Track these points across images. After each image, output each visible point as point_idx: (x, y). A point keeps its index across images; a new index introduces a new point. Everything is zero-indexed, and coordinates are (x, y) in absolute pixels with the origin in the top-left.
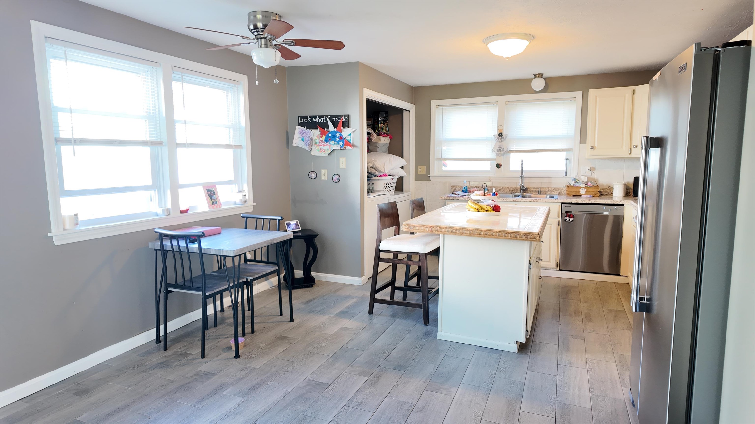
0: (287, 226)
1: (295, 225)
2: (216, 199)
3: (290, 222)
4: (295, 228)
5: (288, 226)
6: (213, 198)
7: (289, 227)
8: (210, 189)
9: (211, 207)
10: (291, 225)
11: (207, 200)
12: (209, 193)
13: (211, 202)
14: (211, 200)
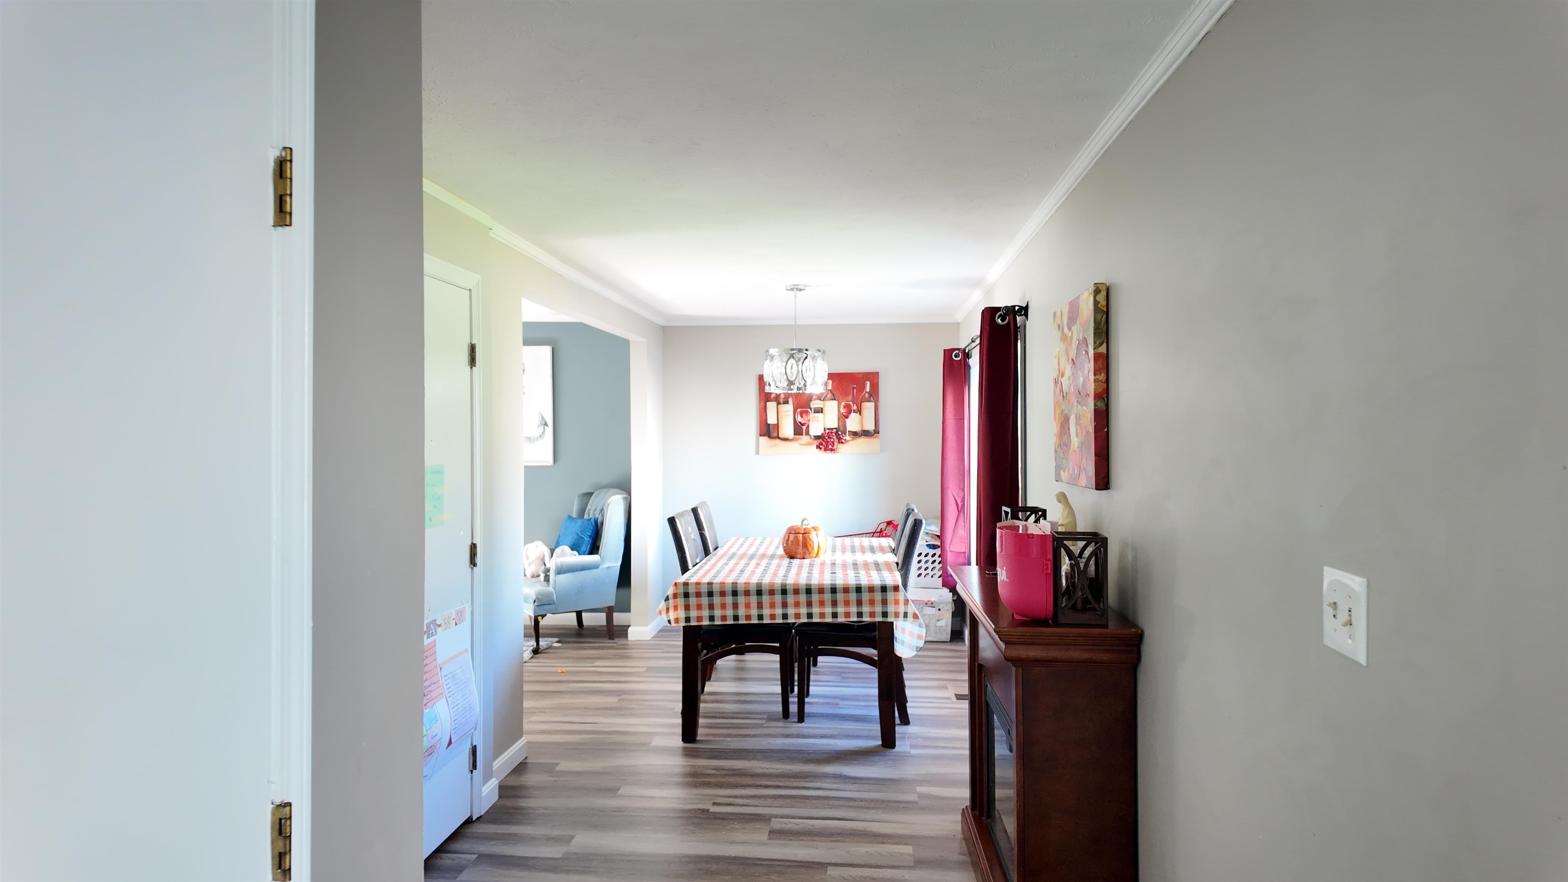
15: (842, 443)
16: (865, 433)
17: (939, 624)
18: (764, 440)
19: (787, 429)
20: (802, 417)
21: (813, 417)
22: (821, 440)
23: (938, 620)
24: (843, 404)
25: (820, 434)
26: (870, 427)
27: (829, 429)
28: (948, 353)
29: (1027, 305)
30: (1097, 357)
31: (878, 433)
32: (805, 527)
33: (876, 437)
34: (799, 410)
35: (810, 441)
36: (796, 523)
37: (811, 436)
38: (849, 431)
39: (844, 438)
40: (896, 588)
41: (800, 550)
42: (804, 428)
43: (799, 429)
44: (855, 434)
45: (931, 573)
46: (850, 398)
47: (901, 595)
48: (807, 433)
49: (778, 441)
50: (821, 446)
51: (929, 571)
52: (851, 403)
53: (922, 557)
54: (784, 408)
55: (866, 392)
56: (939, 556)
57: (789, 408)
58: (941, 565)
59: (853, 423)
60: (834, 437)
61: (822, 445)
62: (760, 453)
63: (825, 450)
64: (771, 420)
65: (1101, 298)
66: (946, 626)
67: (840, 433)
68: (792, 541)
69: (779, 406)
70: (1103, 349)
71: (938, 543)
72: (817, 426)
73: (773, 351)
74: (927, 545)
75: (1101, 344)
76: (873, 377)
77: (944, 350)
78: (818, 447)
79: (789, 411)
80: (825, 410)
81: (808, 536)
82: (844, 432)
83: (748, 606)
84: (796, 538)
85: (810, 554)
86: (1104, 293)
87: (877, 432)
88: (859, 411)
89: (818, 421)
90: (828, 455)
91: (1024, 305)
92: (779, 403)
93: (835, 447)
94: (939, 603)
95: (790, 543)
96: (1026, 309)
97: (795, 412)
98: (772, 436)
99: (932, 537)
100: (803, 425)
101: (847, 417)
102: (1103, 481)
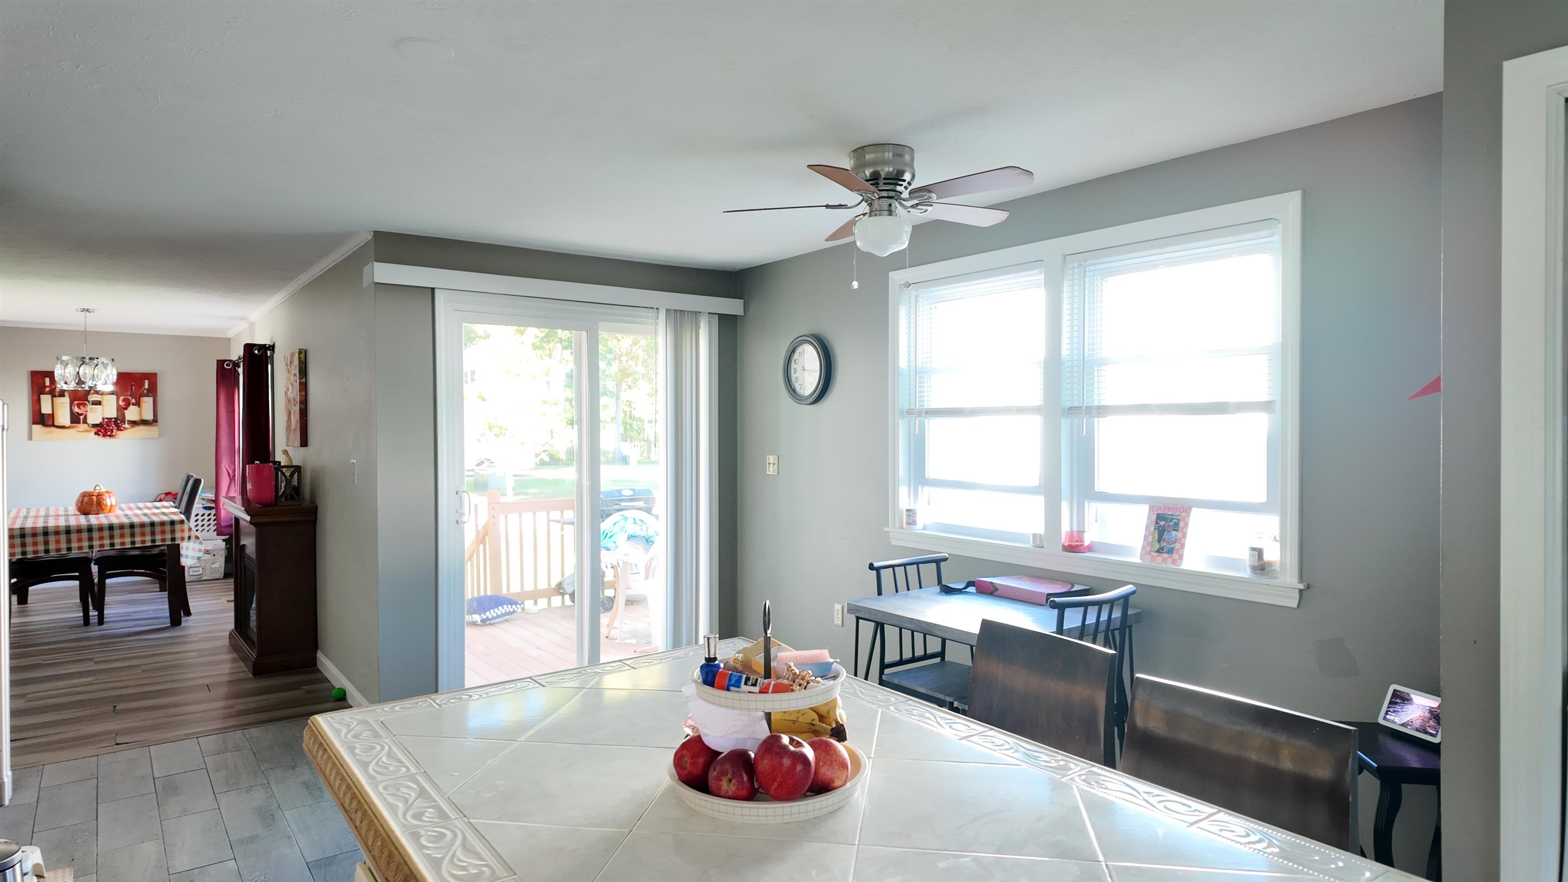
0: (1391, 703)
1: (1427, 715)
2: (1175, 542)
3: (1412, 696)
4: (1417, 724)
5: (1396, 703)
6: (1165, 536)
7: (1398, 708)
8: (1169, 515)
9: (1148, 557)
10: (1410, 707)
11: (1145, 538)
12: (1162, 523)
13: (1157, 546)
14: (1159, 541)
15: (121, 430)
16: (144, 422)
17: (213, 566)
18: (37, 428)
19: (63, 417)
20: (79, 408)
21: (91, 409)
22: (99, 428)
23: (213, 563)
24: (122, 398)
25: (98, 423)
26: (149, 416)
27: (107, 418)
28: (220, 363)
29: (274, 345)
30: (301, 384)
31: (157, 422)
32: (98, 491)
33: (155, 425)
34: (76, 402)
35: (88, 428)
36: (90, 489)
37: (88, 424)
38: (128, 421)
39: (123, 426)
40: (182, 522)
41: (94, 508)
42: (82, 417)
43: (76, 419)
44: (133, 423)
45: (207, 529)
46: (129, 393)
47: (186, 527)
48: (85, 422)
49: (53, 429)
50: (100, 433)
51: (205, 527)
52: (130, 398)
53: (199, 517)
54: (58, 400)
55: (145, 389)
56: (214, 515)
57: (66, 400)
58: (215, 522)
59: (132, 414)
60: (113, 425)
61: (100, 431)
62: (33, 438)
63: (104, 436)
64: (46, 409)
65: (302, 356)
66: (220, 567)
67: (119, 422)
68: (86, 503)
69: (54, 399)
70: (303, 380)
71: (213, 505)
72: (95, 415)
73: (65, 358)
74: (203, 508)
75: (302, 378)
76: (152, 377)
77: (217, 360)
78: (96, 433)
79: (65, 403)
80: (104, 403)
81: (102, 498)
82: (123, 421)
83: (58, 542)
84: (91, 500)
85: (103, 510)
86: (303, 354)
87: (155, 421)
88: (138, 404)
89: (96, 412)
90: (107, 440)
91: (272, 344)
92: (53, 396)
93: (114, 434)
94: (213, 551)
95: (84, 504)
96: (273, 346)
97: (71, 404)
98: (46, 423)
99: (208, 502)
100: (81, 415)
101: (126, 409)
102: (304, 443)
